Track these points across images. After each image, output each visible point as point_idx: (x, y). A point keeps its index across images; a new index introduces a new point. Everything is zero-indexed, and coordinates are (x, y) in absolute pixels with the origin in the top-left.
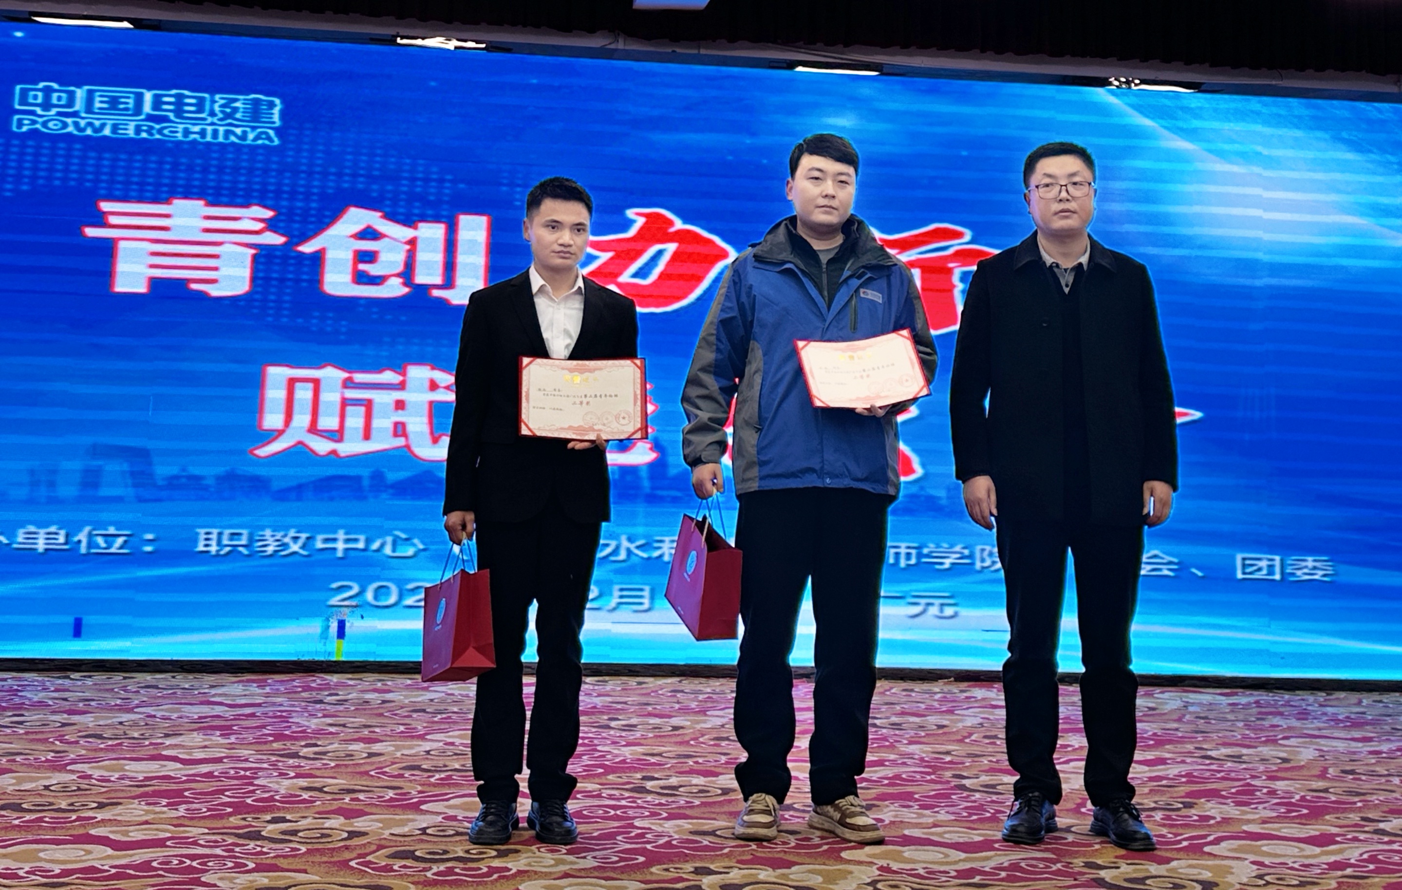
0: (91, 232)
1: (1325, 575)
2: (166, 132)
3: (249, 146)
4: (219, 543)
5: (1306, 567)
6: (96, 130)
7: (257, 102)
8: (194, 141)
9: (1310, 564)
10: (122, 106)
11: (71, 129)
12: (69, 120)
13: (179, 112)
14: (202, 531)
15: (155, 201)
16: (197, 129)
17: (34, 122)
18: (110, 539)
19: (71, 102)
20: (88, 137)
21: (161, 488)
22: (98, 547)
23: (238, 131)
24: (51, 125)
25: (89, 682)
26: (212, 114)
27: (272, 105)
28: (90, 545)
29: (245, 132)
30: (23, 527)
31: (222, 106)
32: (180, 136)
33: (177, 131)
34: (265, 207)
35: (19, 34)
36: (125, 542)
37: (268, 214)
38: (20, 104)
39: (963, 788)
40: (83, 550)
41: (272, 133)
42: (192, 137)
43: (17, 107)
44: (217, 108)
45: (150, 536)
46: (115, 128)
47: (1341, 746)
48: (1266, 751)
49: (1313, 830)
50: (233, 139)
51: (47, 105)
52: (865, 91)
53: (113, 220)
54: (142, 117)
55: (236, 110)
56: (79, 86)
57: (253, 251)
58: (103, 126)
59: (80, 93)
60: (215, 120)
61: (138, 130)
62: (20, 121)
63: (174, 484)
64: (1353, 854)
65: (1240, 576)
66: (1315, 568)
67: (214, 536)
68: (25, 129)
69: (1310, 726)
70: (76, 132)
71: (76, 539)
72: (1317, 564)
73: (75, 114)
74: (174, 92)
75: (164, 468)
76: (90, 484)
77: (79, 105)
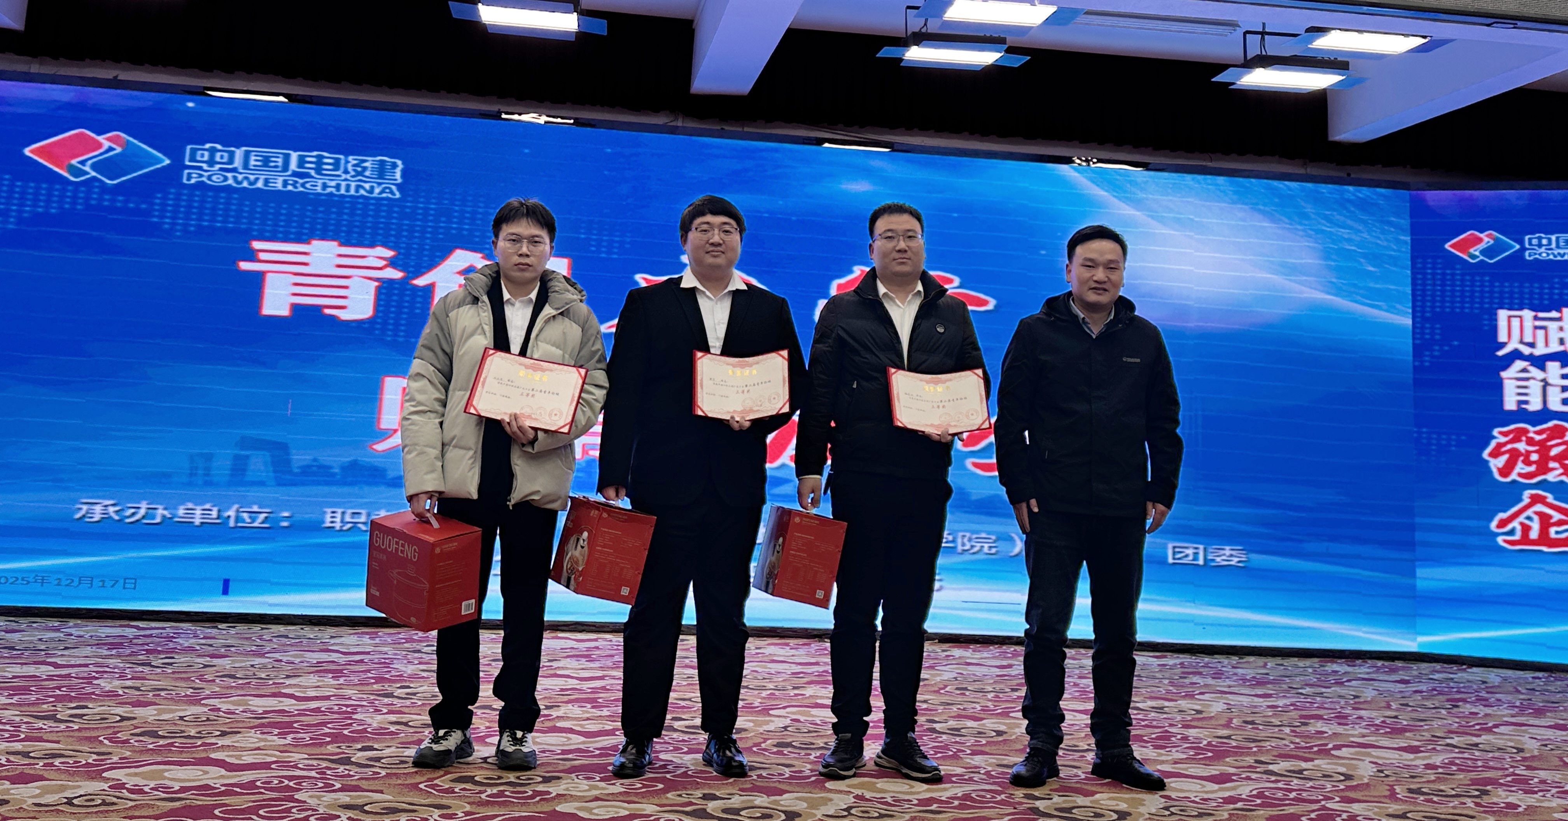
0: (245, 266)
1: (1239, 562)
2: (308, 185)
3: (375, 198)
4: (342, 521)
5: (1224, 555)
6: (251, 184)
7: (382, 162)
8: (331, 194)
9: (1228, 553)
10: (272, 164)
11: (230, 182)
12: (229, 175)
13: (319, 170)
14: (329, 510)
15: (299, 240)
16: (333, 184)
17: (201, 176)
18: (253, 515)
19: (231, 160)
20: (245, 188)
21: (295, 474)
22: (244, 521)
23: (367, 186)
24: (214, 178)
25: (233, 631)
26: (346, 172)
27: (394, 166)
28: (238, 519)
29: (372, 188)
30: (183, 504)
31: (354, 165)
32: (319, 189)
33: (317, 185)
34: (389, 248)
35: (190, 105)
36: (266, 518)
37: (389, 253)
38: (190, 161)
39: (934, 730)
40: (232, 523)
41: (394, 188)
42: (329, 190)
43: (187, 163)
44: (350, 168)
45: (286, 514)
46: (266, 182)
47: (1245, 700)
48: (1184, 704)
49: (1214, 770)
50: (362, 192)
51: (211, 162)
52: (876, 163)
53: (263, 256)
54: (289, 173)
55: (365, 169)
56: (238, 147)
57: (376, 284)
58: (257, 179)
59: (239, 153)
60: (348, 176)
61: (285, 183)
62: (189, 175)
63: (306, 471)
64: (1245, 790)
65: (1171, 561)
66: (1231, 556)
67: (339, 515)
68: (193, 181)
69: (1222, 684)
70: (235, 185)
71: (226, 514)
72: (1234, 553)
73: (234, 170)
74: (315, 153)
75: (299, 458)
76: (239, 469)
77: (238, 163)
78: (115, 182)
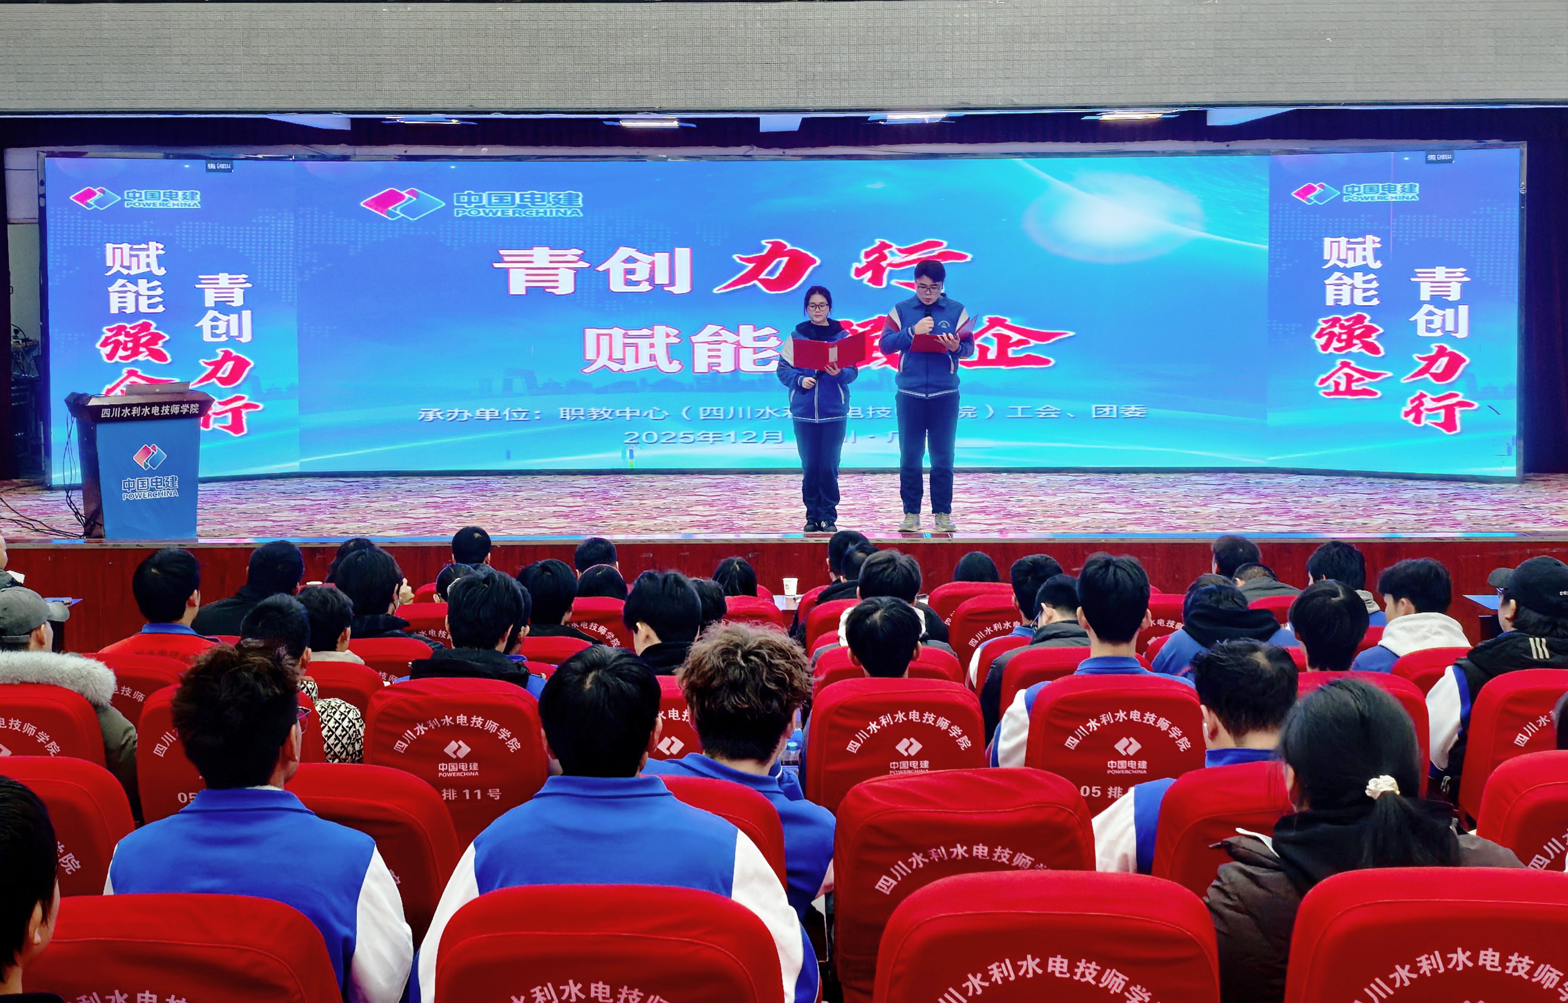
0: (497, 266)
1: (1141, 414)
2: (527, 213)
3: (568, 218)
4: (570, 414)
5: (1131, 410)
6: (494, 214)
7: (570, 194)
8: (541, 217)
9: (1134, 409)
10: (505, 201)
13: (533, 203)
14: (562, 409)
15: (525, 248)
16: (542, 210)
17: (464, 211)
18: (519, 413)
19: (481, 201)
21: (540, 389)
22: (514, 417)
23: (562, 210)
24: (472, 212)
25: (517, 479)
26: (549, 202)
27: (578, 196)
28: (510, 416)
29: (566, 211)
30: (478, 408)
31: (554, 198)
32: (534, 215)
33: (532, 213)
34: (578, 248)
35: (452, 166)
36: (526, 414)
37: (580, 252)
40: (507, 419)
41: (579, 210)
42: (540, 215)
43: (456, 204)
44: (551, 200)
45: (538, 412)
46: (503, 212)
50: (560, 214)
51: (470, 203)
53: (506, 259)
54: (516, 206)
55: (560, 199)
57: (574, 272)
58: (497, 211)
60: (550, 205)
61: (514, 213)
62: (458, 211)
63: (546, 386)
65: (1094, 416)
66: (1136, 411)
67: (568, 411)
68: (460, 215)
70: (485, 216)
71: (503, 414)
74: (529, 192)
75: (541, 380)
76: (508, 387)
77: (485, 201)
78: (416, 219)
